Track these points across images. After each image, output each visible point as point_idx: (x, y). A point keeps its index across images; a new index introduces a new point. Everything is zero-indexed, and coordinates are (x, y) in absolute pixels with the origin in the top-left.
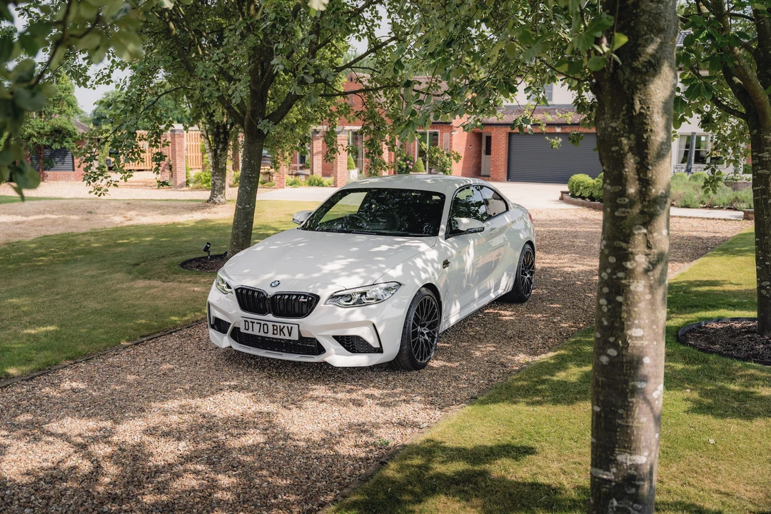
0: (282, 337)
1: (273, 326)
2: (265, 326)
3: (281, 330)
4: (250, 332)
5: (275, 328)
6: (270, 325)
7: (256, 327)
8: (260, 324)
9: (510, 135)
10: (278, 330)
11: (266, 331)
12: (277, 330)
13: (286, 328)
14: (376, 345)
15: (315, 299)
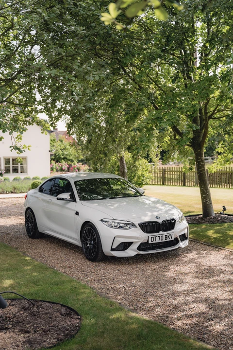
3: (169, 237)
5: (166, 236)
6: (164, 236)
11: (162, 239)
13: (170, 235)
14: (187, 236)
15: (175, 220)
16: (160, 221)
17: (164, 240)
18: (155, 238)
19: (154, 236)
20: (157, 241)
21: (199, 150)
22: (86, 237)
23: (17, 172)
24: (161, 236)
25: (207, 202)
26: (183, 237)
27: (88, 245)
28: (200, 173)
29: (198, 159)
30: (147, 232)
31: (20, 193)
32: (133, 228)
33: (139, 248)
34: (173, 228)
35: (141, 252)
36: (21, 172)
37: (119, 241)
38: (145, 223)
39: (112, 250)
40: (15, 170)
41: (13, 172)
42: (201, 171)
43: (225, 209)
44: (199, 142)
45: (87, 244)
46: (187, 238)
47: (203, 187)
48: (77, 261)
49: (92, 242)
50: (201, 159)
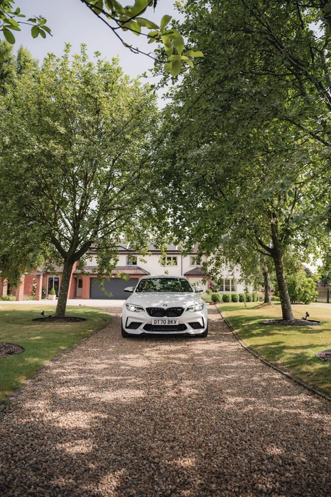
0: (172, 324)
4: (157, 324)
6: (167, 320)
7: (160, 322)
9: (91, 278)
10: (170, 322)
11: (165, 323)
13: (174, 321)
15: (183, 309)
19: (157, 320)
20: (160, 324)
21: (276, 259)
24: (164, 320)
25: (284, 306)
30: (151, 315)
33: (145, 328)
34: (179, 315)
35: (146, 332)
36: (232, 291)
37: (131, 321)
38: (151, 308)
39: (127, 327)
43: (308, 315)
46: (202, 327)
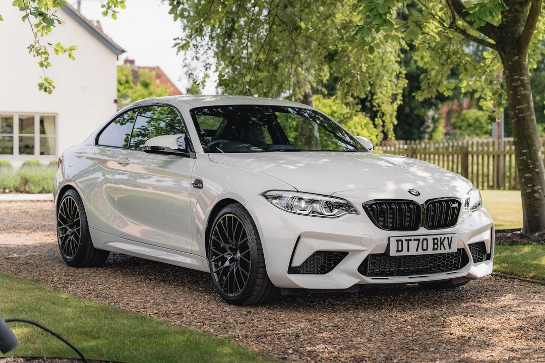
0: (443, 251)
1: (434, 239)
2: (425, 242)
3: (442, 243)
4: (405, 253)
5: (436, 241)
6: (430, 239)
7: (413, 245)
8: (419, 240)
10: (439, 244)
11: (425, 247)
12: (437, 244)
13: (446, 239)
14: (488, 252)
15: (460, 204)
16: (420, 200)
17: (430, 251)
18: (405, 244)
19: (403, 239)
20: (413, 252)
21: (516, 58)
22: (223, 244)
23: (32, 153)
24: (421, 238)
25: (534, 192)
26: (480, 251)
27: (227, 264)
28: (518, 118)
29: (514, 81)
30: (385, 227)
31: (41, 192)
32: (348, 216)
33: (363, 269)
34: (453, 223)
35: (369, 280)
36: (42, 153)
37: (311, 248)
38: (380, 202)
39: (292, 270)
40: (27, 149)
41: (21, 152)
42: (521, 111)
44: (517, 36)
45: (224, 260)
46: (488, 257)
47: (525, 154)
48: (197, 305)
49: (239, 255)
50: (522, 81)
